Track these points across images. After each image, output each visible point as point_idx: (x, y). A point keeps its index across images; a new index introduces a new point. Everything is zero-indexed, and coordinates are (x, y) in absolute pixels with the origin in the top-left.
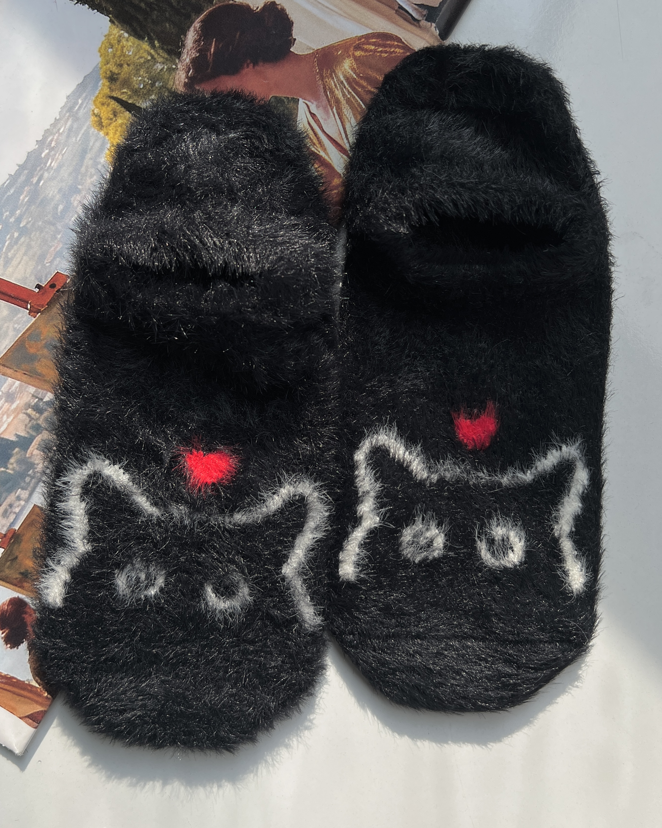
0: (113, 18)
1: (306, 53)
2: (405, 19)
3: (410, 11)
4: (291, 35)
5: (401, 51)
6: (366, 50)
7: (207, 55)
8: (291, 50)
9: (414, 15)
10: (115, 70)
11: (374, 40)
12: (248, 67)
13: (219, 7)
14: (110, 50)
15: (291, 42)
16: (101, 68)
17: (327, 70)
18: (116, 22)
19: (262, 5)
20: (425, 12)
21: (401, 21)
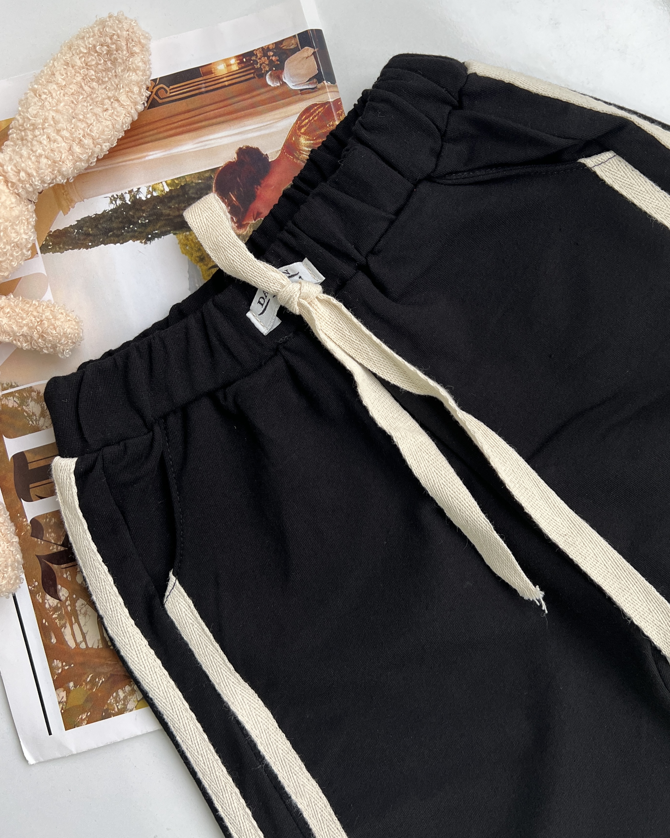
0: (174, 232)
1: (278, 155)
2: (309, 93)
3: (307, 87)
4: (263, 154)
5: (322, 108)
6: (305, 125)
7: (234, 204)
8: (270, 160)
9: (311, 87)
10: (199, 254)
11: (304, 117)
12: (258, 189)
13: (217, 176)
14: (187, 248)
15: (266, 157)
16: (191, 260)
17: (296, 153)
18: (177, 232)
19: (236, 155)
20: (315, 80)
21: (308, 96)
